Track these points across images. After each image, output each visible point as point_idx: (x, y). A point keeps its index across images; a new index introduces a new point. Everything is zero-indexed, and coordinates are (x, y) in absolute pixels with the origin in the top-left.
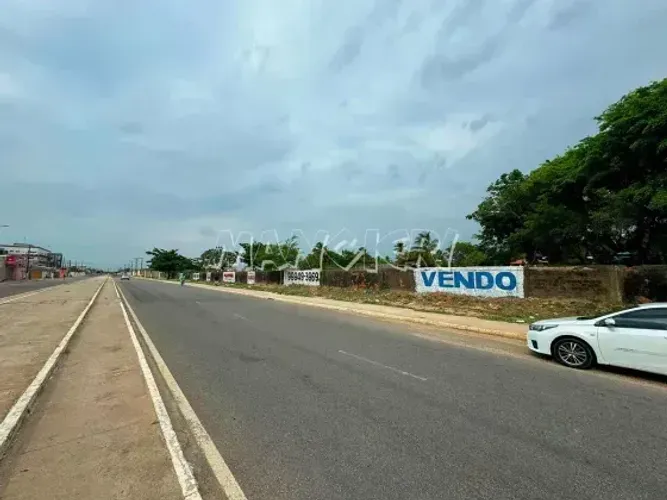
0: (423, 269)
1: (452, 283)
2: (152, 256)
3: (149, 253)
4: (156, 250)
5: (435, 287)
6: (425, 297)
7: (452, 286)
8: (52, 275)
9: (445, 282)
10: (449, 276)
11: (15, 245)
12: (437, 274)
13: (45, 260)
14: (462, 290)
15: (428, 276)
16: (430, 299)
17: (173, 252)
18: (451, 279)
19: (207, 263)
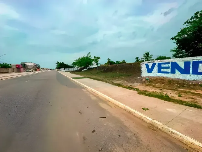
0: (147, 62)
1: (169, 70)
2: (57, 64)
3: (56, 63)
4: (58, 62)
5: (155, 73)
6: (147, 80)
7: (168, 73)
8: (34, 70)
9: (163, 70)
10: (167, 65)
11: (28, 62)
12: (157, 65)
13: (35, 66)
14: (178, 75)
15: (150, 66)
16: (151, 82)
17: (63, 63)
18: (168, 68)
19: (74, 66)
